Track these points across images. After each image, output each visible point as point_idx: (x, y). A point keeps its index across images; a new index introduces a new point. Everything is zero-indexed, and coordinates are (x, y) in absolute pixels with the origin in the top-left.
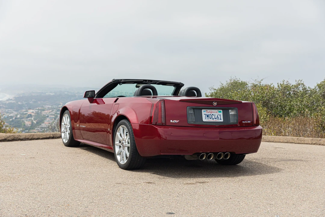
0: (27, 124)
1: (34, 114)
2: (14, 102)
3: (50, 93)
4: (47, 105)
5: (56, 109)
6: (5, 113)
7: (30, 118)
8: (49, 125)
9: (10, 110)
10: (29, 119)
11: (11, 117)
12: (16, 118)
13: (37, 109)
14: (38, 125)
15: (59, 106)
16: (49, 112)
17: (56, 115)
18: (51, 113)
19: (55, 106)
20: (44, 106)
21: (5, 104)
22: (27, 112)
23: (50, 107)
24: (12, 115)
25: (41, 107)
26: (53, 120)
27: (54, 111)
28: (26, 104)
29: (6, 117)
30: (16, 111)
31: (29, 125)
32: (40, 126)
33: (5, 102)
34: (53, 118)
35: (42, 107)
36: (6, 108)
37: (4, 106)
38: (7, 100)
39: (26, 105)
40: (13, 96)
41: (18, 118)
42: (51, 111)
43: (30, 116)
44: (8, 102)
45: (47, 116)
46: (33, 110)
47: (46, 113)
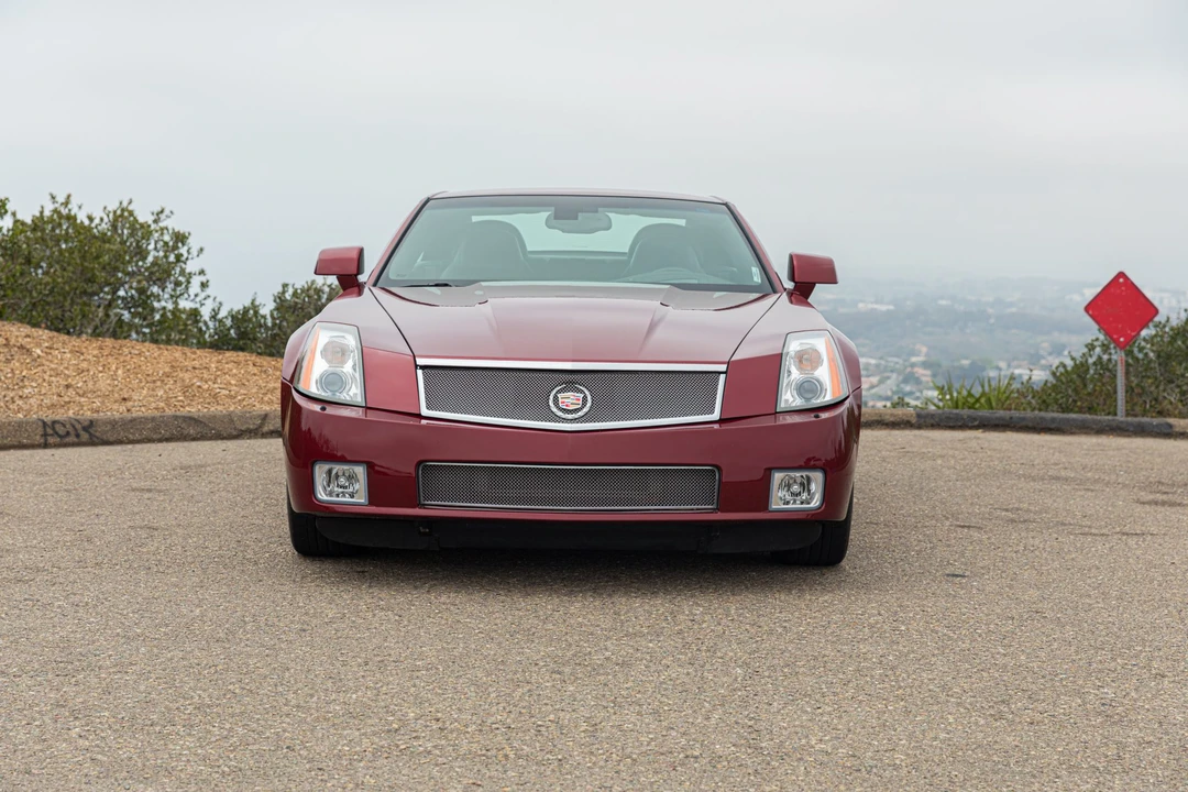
3: (876, 302)
5: (899, 373)
18: (874, 391)
19: (896, 359)
23: (873, 361)
27: (889, 382)
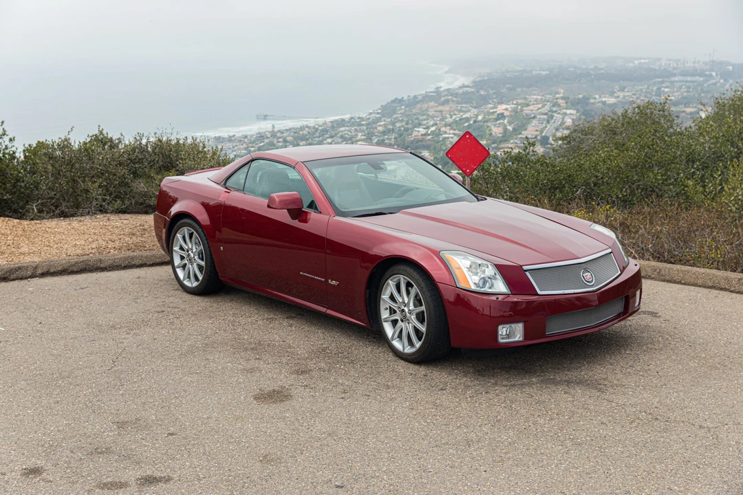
0: (495, 132)
1: (508, 114)
2: (473, 90)
3: (541, 70)
4: (534, 95)
6: (456, 113)
7: (502, 121)
8: (538, 133)
9: (464, 105)
10: (498, 122)
11: (467, 120)
12: (475, 122)
13: (515, 102)
14: (516, 135)
15: (557, 96)
16: (536, 109)
17: (549, 113)
18: (540, 110)
19: (549, 96)
20: (527, 97)
21: (456, 95)
22: (495, 110)
23: (539, 97)
24: (467, 115)
25: (523, 99)
26: (544, 125)
27: (546, 107)
28: (494, 93)
29: (458, 119)
30: (475, 108)
31: (500, 133)
32: (520, 136)
33: (456, 91)
34: (544, 120)
35: (525, 99)
36: (458, 103)
37: (455, 99)
38: (460, 87)
39: (495, 96)
40: (472, 79)
41: (480, 121)
42: (540, 106)
43: (502, 116)
44: (461, 91)
45: (533, 115)
46: (506, 104)
47: (532, 110)
